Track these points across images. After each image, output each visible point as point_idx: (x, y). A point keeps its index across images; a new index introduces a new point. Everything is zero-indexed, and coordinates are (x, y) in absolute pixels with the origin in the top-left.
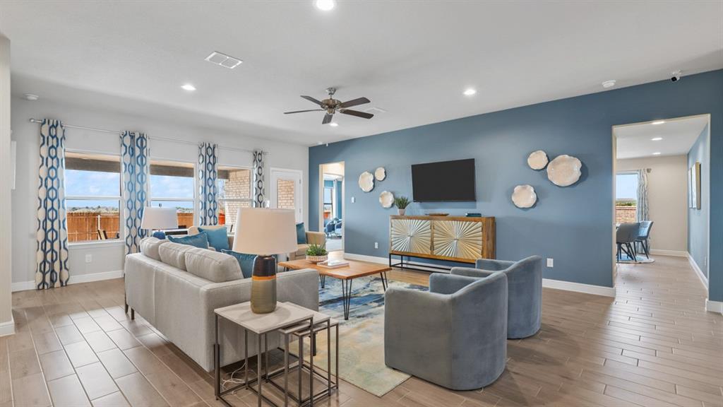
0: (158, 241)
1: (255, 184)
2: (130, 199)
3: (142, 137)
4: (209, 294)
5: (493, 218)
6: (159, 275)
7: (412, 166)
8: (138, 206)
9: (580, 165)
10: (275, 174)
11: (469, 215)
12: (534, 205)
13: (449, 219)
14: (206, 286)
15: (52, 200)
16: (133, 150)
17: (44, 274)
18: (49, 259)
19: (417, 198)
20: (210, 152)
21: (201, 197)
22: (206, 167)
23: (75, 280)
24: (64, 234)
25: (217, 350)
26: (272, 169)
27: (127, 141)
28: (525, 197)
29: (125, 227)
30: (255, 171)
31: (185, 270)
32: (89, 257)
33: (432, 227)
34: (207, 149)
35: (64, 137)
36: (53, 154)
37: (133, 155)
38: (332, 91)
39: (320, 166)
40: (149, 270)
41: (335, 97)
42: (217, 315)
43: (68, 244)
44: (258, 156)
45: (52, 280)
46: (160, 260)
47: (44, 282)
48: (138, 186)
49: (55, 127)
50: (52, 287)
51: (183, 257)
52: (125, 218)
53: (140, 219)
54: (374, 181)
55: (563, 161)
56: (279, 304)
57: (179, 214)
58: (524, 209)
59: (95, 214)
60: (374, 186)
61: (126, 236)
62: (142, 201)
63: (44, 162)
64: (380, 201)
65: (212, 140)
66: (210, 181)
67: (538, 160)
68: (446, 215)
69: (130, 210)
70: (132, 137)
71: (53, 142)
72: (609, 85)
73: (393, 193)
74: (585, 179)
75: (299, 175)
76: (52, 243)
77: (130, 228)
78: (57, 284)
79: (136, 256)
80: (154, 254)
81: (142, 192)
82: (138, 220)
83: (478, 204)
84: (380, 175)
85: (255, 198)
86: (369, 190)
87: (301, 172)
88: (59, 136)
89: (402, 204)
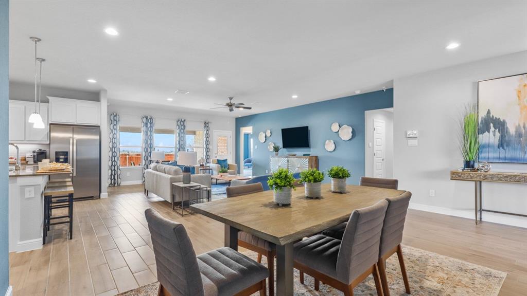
0: (157, 164)
1: (205, 139)
2: (146, 148)
3: (151, 118)
4: (171, 178)
5: (316, 157)
6: (157, 175)
7: (282, 130)
8: (149, 151)
9: (352, 130)
10: (216, 134)
11: (304, 155)
12: (334, 150)
13: (297, 157)
14: (170, 176)
15: (115, 148)
16: (147, 124)
17: (111, 180)
18: (113, 173)
19: (284, 146)
20: (182, 123)
21: (178, 146)
22: (180, 131)
23: (123, 184)
24: (119, 163)
25: (173, 197)
26: (214, 131)
27: (145, 120)
28: (330, 146)
29: (144, 161)
30: (205, 132)
31: (165, 173)
32: (128, 174)
33: (288, 161)
34: (180, 122)
35: (119, 120)
36: (115, 128)
37: (147, 126)
38: (231, 99)
39: (241, 128)
40: (154, 174)
41: (232, 101)
42: (173, 185)
43: (120, 167)
44: (206, 125)
45: (114, 183)
46: (157, 171)
47: (111, 184)
48: (149, 141)
49: (115, 116)
50: (114, 186)
51: (165, 169)
52: (143, 156)
53: (150, 157)
54: (266, 137)
55: (346, 128)
56: (191, 182)
57: (166, 155)
58: (330, 152)
59: (125, 155)
60: (266, 140)
61: (144, 164)
62: (151, 148)
63: (112, 131)
64: (268, 148)
65: (183, 117)
66: (182, 138)
67: (335, 127)
68: (295, 155)
69: (146, 152)
70: (147, 118)
71: (115, 123)
72: (358, 92)
73: (274, 143)
74: (354, 137)
75: (230, 133)
76: (114, 166)
77: (145, 161)
78: (116, 185)
79: (149, 170)
80: (155, 169)
81: (151, 144)
82: (149, 157)
83: (311, 149)
84: (268, 134)
85: (205, 146)
86: (263, 142)
87: (231, 132)
88: (117, 120)
89: (276, 149)
